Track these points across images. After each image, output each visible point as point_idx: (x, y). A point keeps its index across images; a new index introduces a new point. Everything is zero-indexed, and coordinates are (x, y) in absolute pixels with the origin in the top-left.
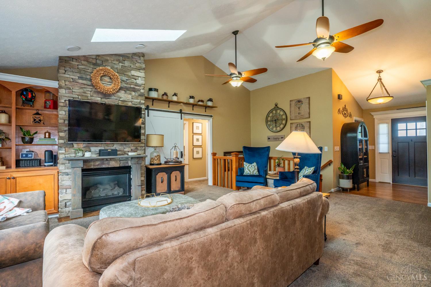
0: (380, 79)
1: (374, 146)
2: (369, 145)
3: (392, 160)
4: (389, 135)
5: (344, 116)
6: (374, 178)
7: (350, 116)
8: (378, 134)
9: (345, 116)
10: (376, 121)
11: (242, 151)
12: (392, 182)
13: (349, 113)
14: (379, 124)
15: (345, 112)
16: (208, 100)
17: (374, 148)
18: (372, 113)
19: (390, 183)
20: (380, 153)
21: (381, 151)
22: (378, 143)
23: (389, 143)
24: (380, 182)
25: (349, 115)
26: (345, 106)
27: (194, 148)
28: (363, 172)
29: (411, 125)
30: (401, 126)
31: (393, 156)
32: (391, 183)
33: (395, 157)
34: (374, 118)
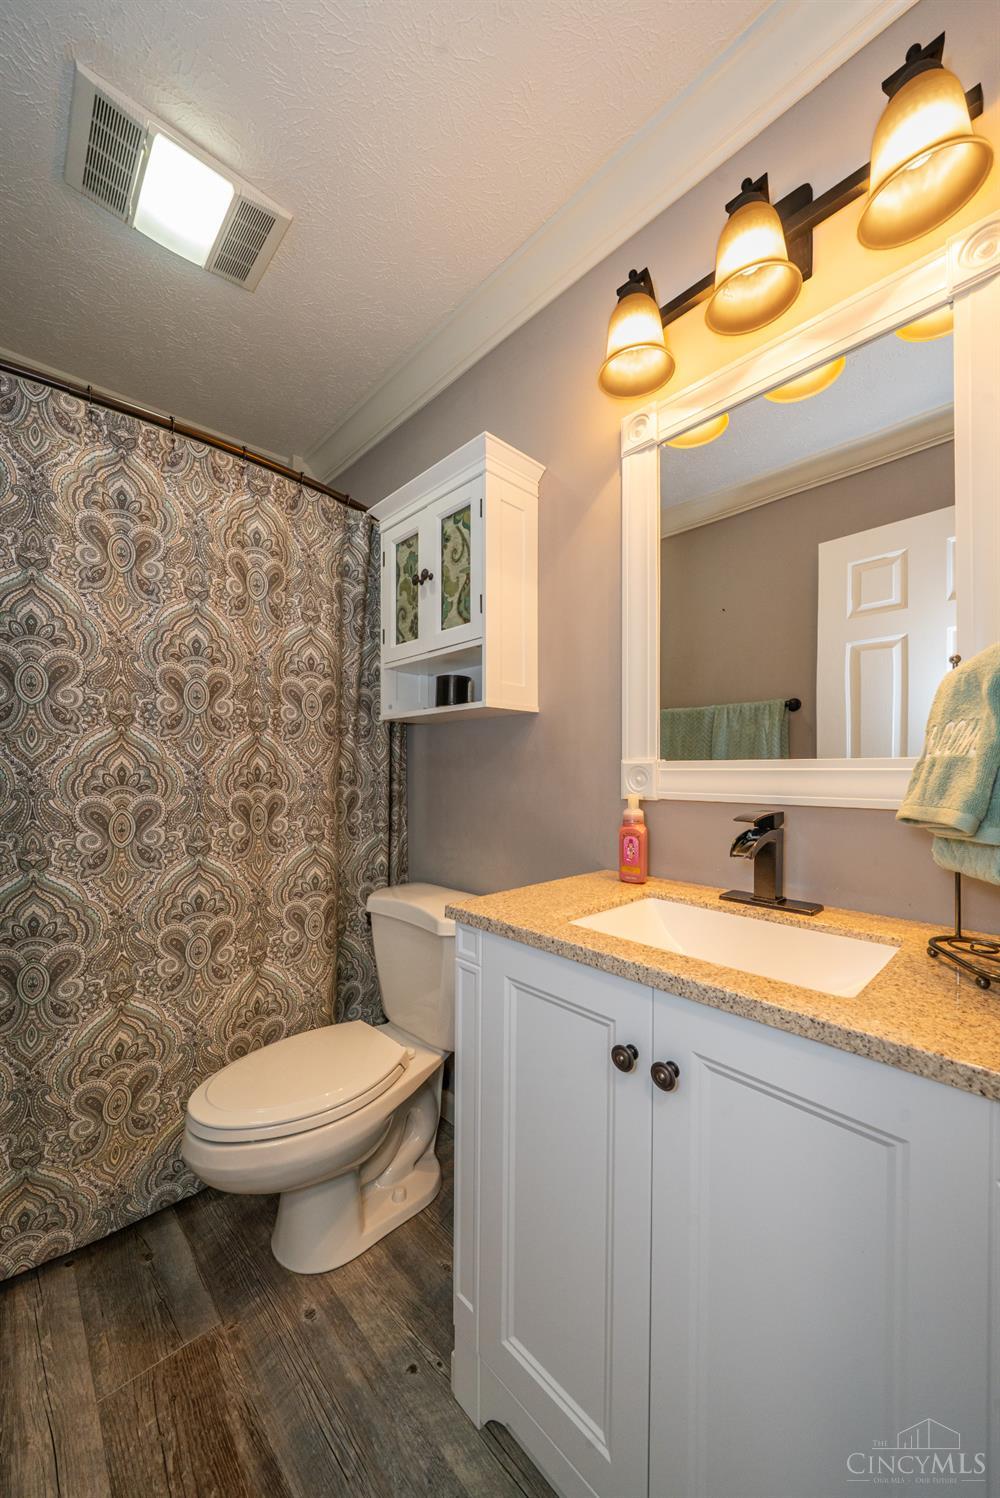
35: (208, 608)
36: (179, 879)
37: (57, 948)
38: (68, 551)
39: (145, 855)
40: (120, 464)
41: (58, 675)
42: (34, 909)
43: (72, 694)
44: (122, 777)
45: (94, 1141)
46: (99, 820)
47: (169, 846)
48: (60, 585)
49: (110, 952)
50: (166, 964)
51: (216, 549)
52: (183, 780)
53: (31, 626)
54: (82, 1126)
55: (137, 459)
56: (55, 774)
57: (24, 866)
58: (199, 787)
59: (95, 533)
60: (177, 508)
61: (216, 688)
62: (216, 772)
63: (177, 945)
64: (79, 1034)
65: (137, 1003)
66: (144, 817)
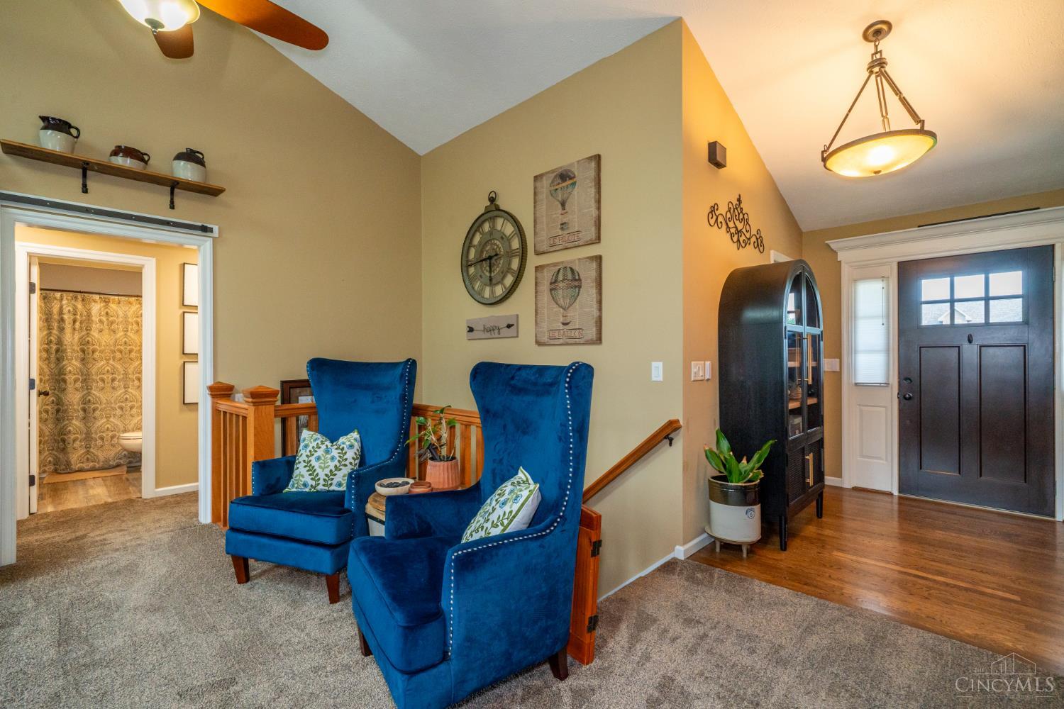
0: (878, 65)
1: (838, 360)
2: (825, 358)
3: (900, 411)
4: (888, 322)
5: (735, 239)
6: (838, 473)
7: (759, 244)
8: (853, 317)
9: (738, 240)
10: (846, 271)
11: (308, 381)
12: (899, 492)
13: (754, 232)
14: (855, 281)
15: (740, 226)
16: (180, 157)
17: (838, 369)
18: (834, 244)
19: (891, 494)
20: (856, 384)
21: (861, 378)
22: (853, 351)
23: (888, 351)
24: (856, 489)
25: (753, 239)
26: (739, 200)
27: (187, 365)
28: (804, 462)
29: (969, 284)
30: (932, 288)
31: (904, 398)
32: (896, 493)
33: (910, 398)
34: (839, 260)
35: (129, 334)
36: (122, 393)
37: (94, 406)
38: (95, 326)
39: (113, 388)
40: (106, 307)
41: (93, 352)
42: (90, 397)
43: (97, 355)
44: (108, 371)
45: (102, 446)
46: (103, 380)
47: (119, 386)
48: (95, 333)
49: (105, 408)
50: (119, 412)
51: (130, 320)
52: (122, 372)
53: (88, 342)
54: (99, 442)
55: (111, 305)
56: (94, 371)
57: (87, 389)
58: (126, 373)
59: (101, 321)
60: (120, 313)
61: (130, 351)
62: (130, 371)
63: (122, 408)
64: (99, 423)
65: (112, 419)
66: (113, 380)
